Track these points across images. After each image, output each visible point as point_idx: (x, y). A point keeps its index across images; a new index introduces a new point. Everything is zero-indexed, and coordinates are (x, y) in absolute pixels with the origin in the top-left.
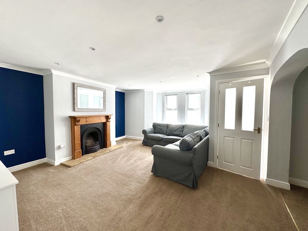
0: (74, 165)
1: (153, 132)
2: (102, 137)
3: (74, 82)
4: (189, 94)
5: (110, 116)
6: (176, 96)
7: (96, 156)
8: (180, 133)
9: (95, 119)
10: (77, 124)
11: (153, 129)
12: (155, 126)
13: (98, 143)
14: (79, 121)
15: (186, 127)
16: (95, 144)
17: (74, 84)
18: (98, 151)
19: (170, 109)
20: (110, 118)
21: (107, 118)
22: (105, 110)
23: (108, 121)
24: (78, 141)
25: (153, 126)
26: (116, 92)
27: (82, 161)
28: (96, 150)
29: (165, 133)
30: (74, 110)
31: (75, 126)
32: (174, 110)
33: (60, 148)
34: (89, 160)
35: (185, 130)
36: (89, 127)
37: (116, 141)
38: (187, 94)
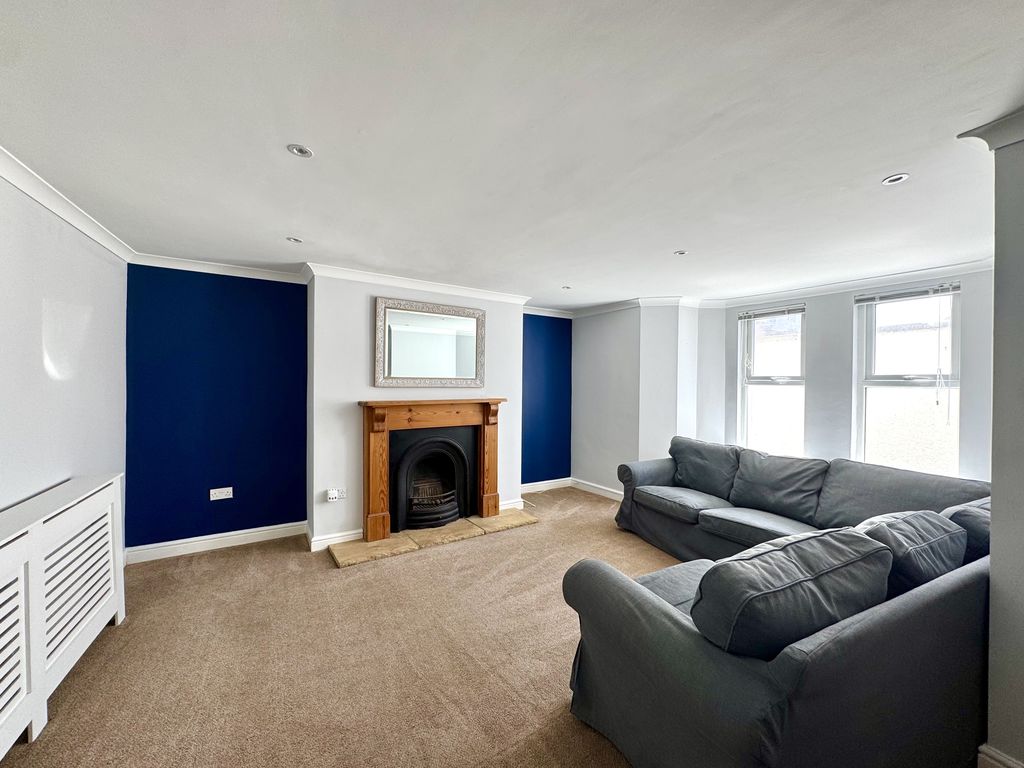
0: (351, 562)
1: (668, 477)
2: (465, 478)
3: (376, 294)
4: (873, 299)
5: (496, 404)
6: (799, 316)
7: (429, 542)
8: (800, 503)
9: (441, 413)
10: (376, 428)
11: (669, 465)
12: (679, 449)
13: (452, 494)
14: (382, 419)
15: (843, 474)
16: (439, 498)
17: (374, 301)
18: (448, 526)
19: (767, 380)
20: (497, 411)
21: (487, 409)
22: (482, 382)
23: (488, 420)
24: (381, 484)
25: (671, 452)
26: (526, 317)
27: (378, 553)
28: (438, 519)
29: (724, 487)
30: (373, 383)
31: (372, 435)
32: (788, 384)
33: (327, 501)
34: (401, 554)
35: (833, 493)
36: (422, 440)
37: (523, 496)
38: (858, 301)
